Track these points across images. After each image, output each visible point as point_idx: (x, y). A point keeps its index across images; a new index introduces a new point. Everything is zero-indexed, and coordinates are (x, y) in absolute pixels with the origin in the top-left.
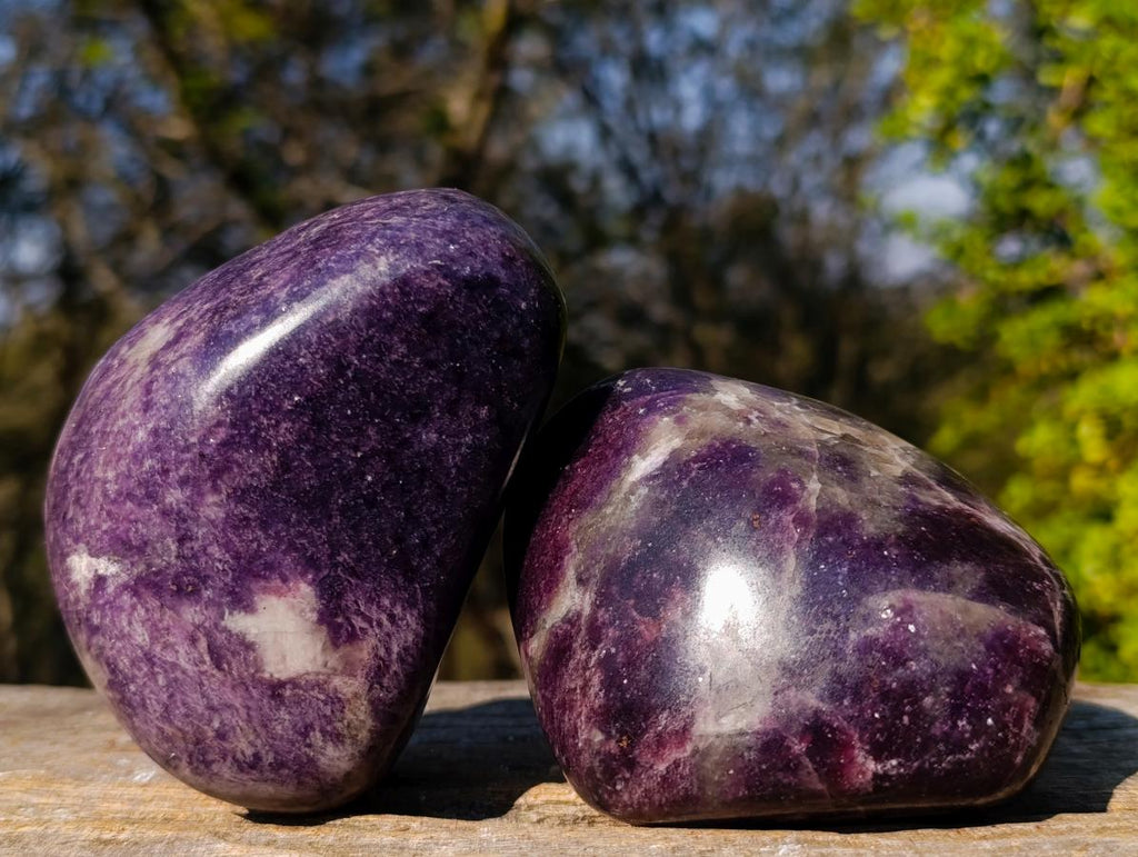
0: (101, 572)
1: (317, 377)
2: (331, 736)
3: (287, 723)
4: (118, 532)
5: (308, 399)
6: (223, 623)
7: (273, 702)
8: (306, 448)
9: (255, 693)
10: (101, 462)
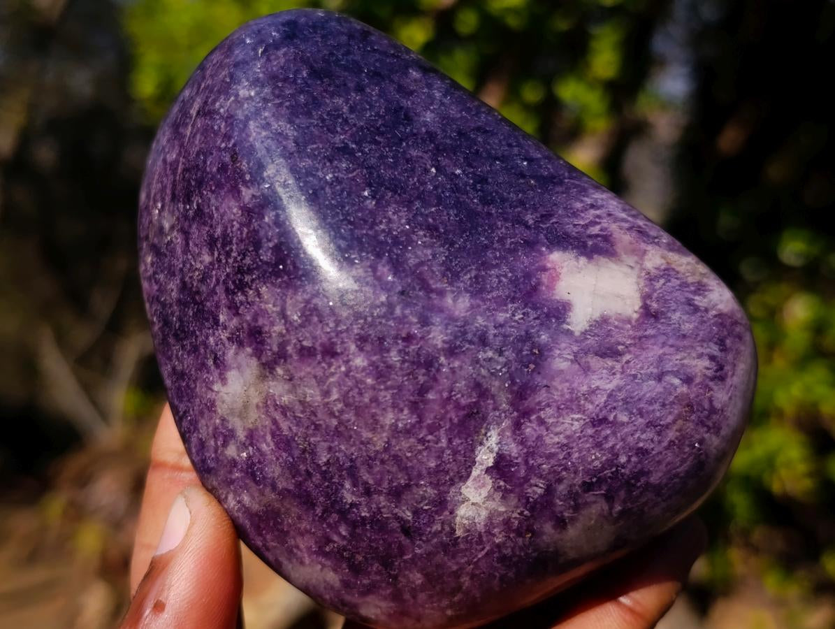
0: (490, 463)
1: (348, 170)
2: (699, 289)
3: (685, 317)
4: (456, 421)
5: (370, 185)
6: (577, 334)
7: (662, 321)
8: (418, 204)
9: (650, 332)
10: (370, 435)
